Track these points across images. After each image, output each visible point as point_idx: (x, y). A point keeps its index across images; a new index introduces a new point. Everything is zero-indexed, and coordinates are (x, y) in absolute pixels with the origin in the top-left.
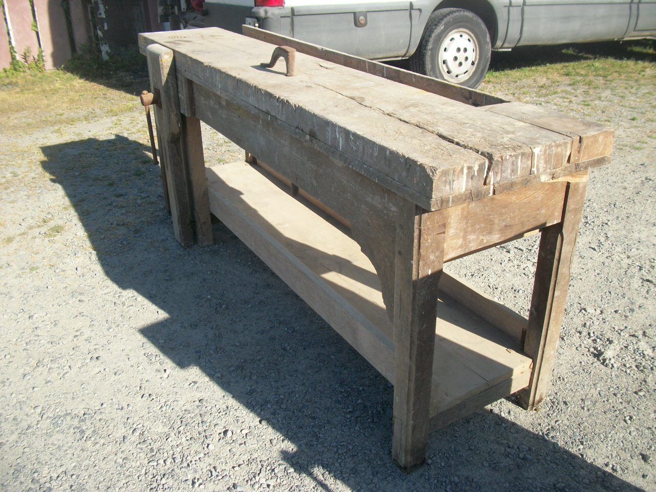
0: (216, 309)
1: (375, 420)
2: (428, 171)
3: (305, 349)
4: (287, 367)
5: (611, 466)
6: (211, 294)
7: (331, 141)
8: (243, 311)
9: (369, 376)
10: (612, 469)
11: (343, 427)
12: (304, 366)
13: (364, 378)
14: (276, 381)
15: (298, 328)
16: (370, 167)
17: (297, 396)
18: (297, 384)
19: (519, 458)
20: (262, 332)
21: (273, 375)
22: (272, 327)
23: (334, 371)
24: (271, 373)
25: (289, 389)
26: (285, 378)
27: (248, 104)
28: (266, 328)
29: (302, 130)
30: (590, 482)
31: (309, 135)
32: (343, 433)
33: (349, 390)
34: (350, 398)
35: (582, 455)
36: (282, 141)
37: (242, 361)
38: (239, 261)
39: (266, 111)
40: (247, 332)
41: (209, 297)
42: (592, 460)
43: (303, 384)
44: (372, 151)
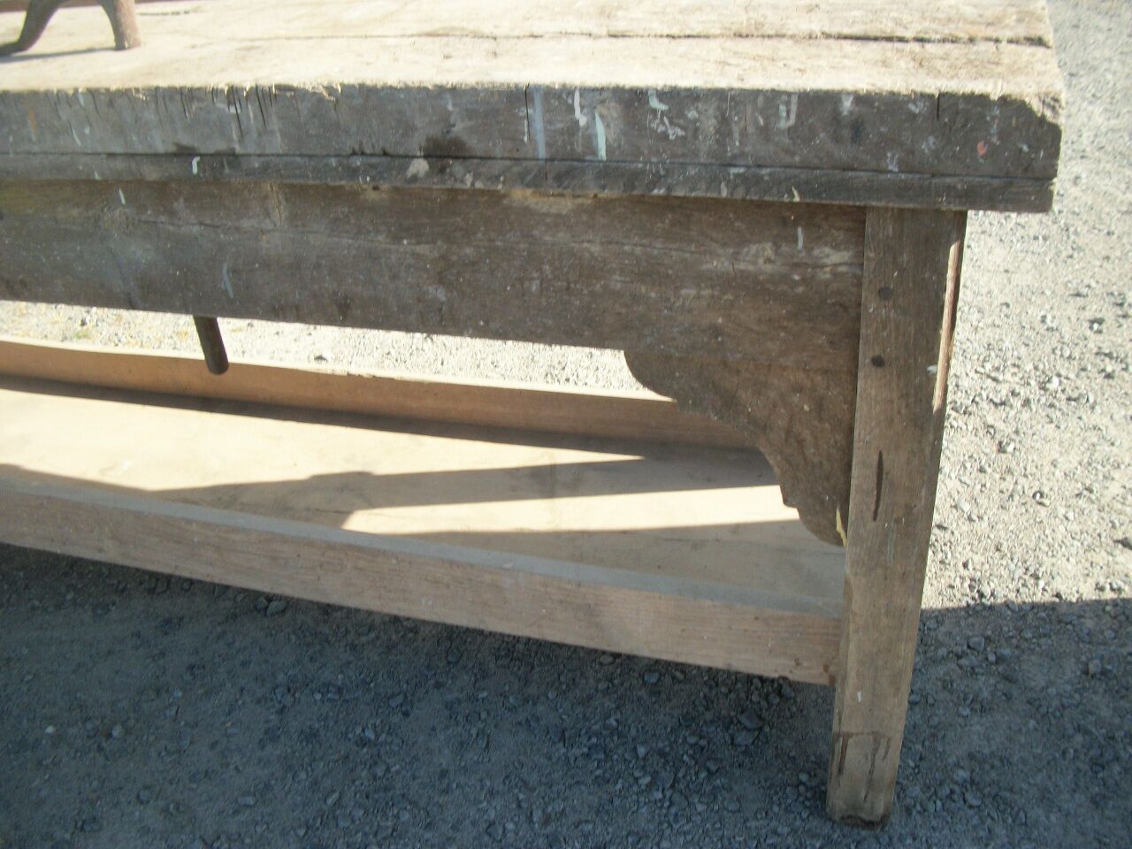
0: (100, 749)
1: (713, 768)
2: (1036, 106)
3: (406, 714)
4: (414, 778)
5: (1108, 587)
6: (51, 720)
7: (548, 145)
8: (173, 713)
9: (597, 690)
10: (1112, 589)
11: (676, 827)
12: (446, 751)
13: (590, 698)
14: (429, 826)
15: (340, 677)
16: (760, 166)
17: (510, 826)
18: (481, 802)
19: (991, 664)
20: (271, 735)
21: (405, 817)
22: (282, 711)
23: (520, 724)
24: (397, 816)
25: (474, 823)
26: (441, 806)
27: (65, 159)
28: (267, 721)
29: (385, 154)
30: (1116, 632)
31: (426, 157)
32: (689, 837)
33: (594, 740)
34: (616, 757)
35: (1058, 595)
36: (246, 224)
37: (301, 832)
38: (37, 603)
39: (172, 149)
40: (236, 759)
41: (50, 729)
42: (1077, 596)
43: (492, 793)
44: (766, 119)
